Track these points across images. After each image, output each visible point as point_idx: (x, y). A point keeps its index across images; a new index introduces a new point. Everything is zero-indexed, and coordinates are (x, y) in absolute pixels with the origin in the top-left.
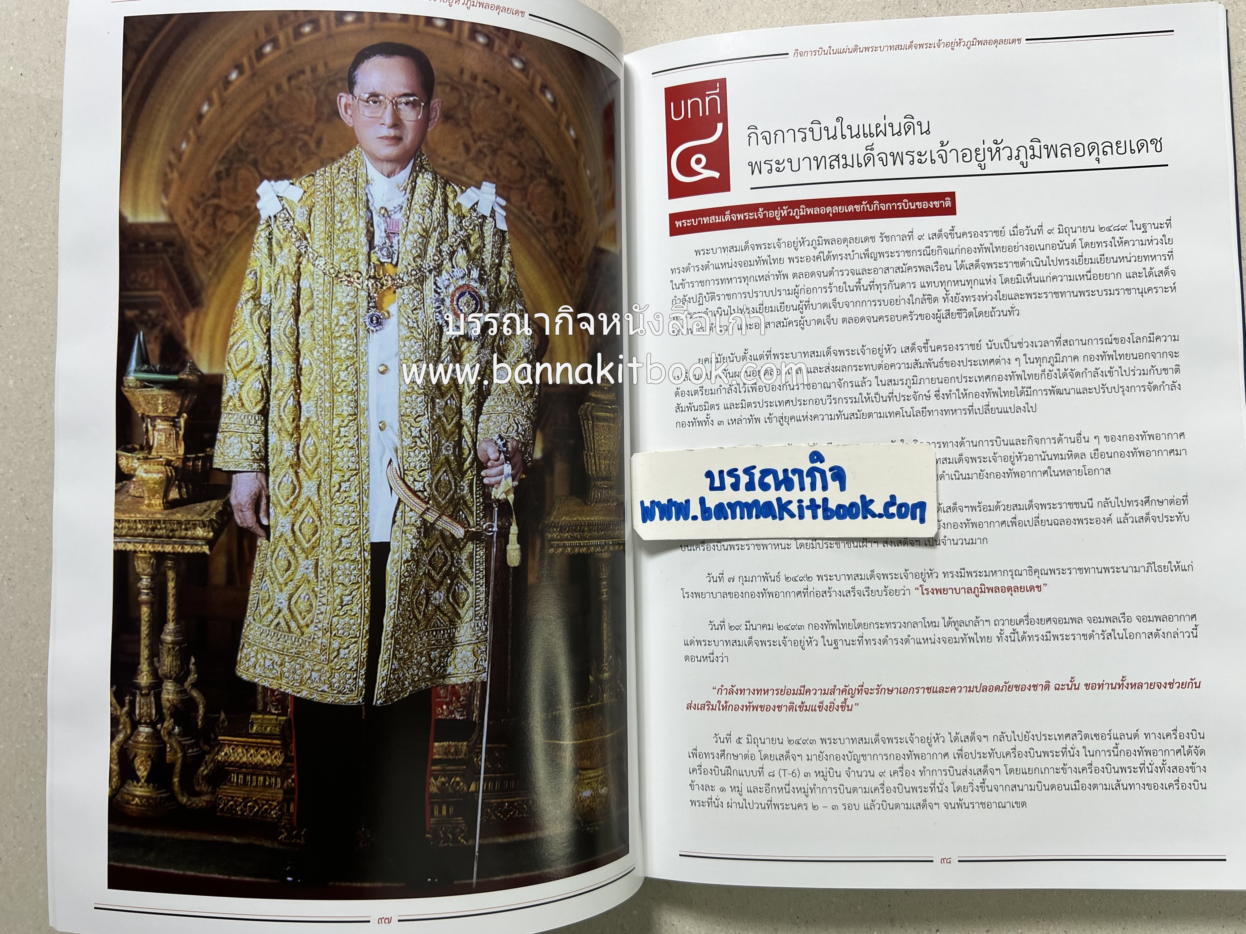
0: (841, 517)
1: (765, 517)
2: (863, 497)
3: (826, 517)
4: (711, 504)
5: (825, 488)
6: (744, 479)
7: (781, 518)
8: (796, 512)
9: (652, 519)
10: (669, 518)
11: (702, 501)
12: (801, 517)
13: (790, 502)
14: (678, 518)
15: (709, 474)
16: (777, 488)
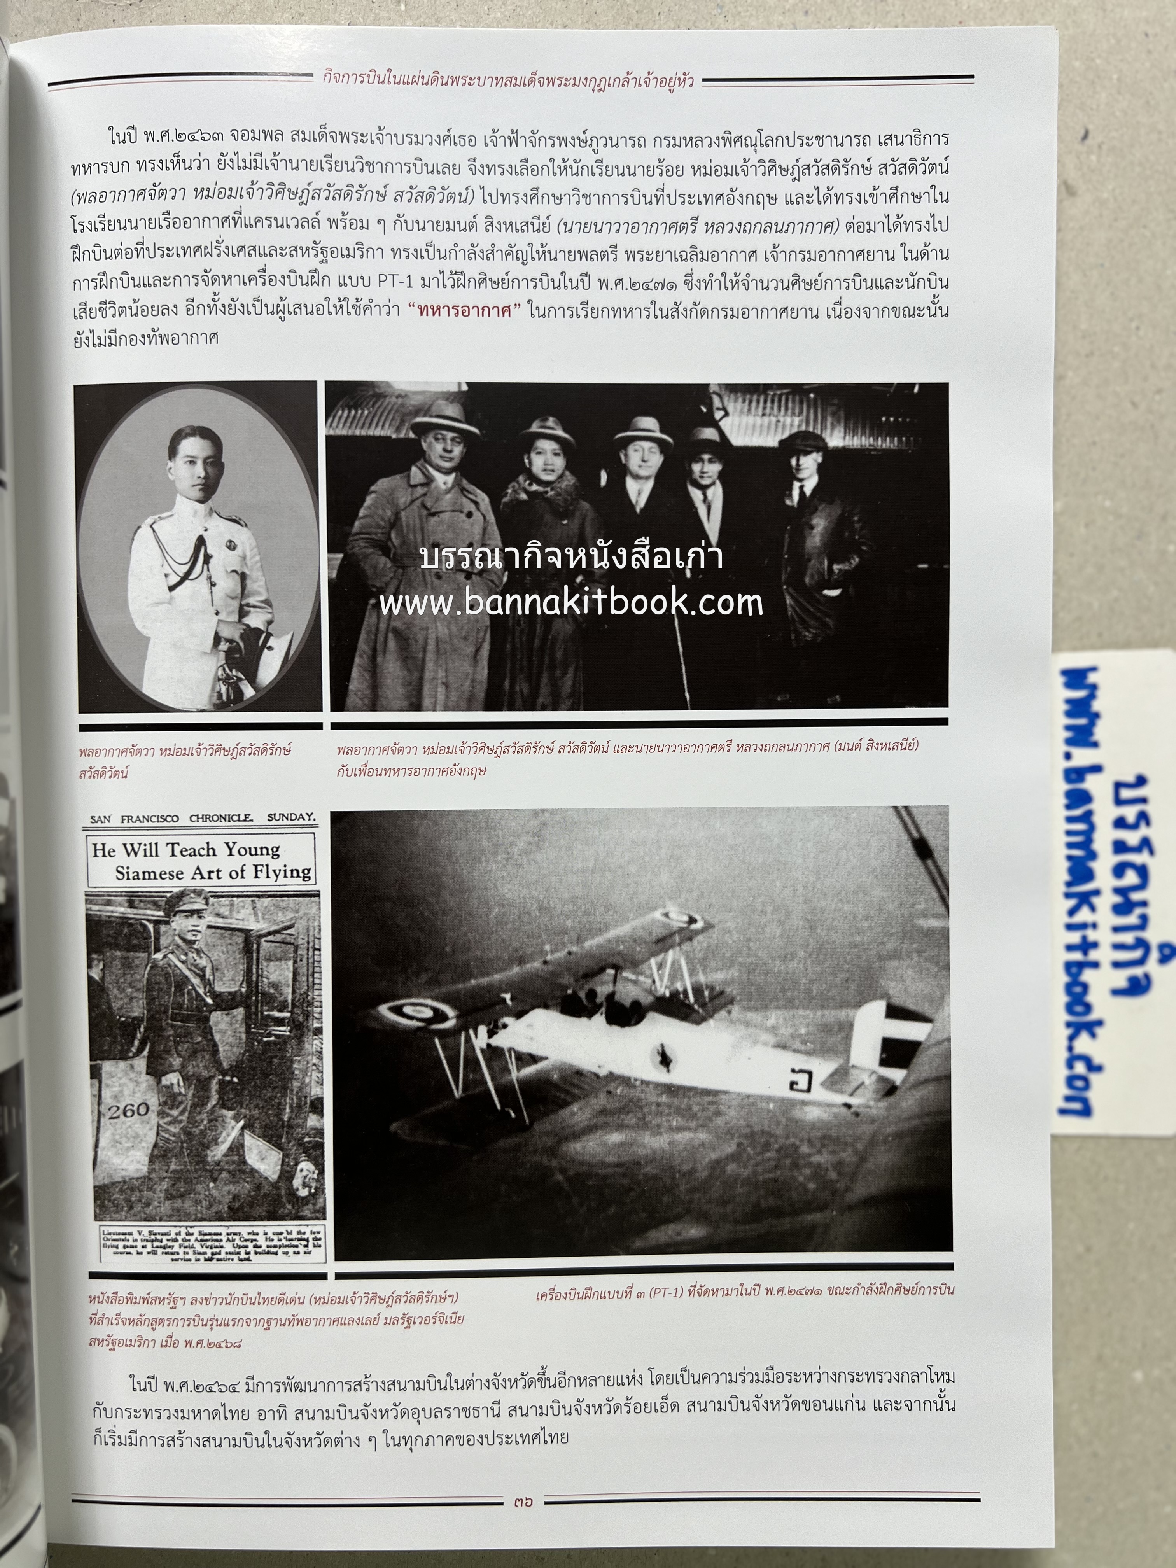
0: (1069, 988)
1: (1071, 871)
2: (1100, 1023)
3: (1068, 966)
4: (1091, 783)
5: (1117, 965)
6: (1132, 838)
7: (1068, 896)
8: (1080, 918)
9: (1069, 685)
10: (1069, 714)
11: (1097, 769)
12: (1070, 927)
13: (1093, 909)
14: (1068, 728)
15: (1141, 781)
16: (1118, 891)
